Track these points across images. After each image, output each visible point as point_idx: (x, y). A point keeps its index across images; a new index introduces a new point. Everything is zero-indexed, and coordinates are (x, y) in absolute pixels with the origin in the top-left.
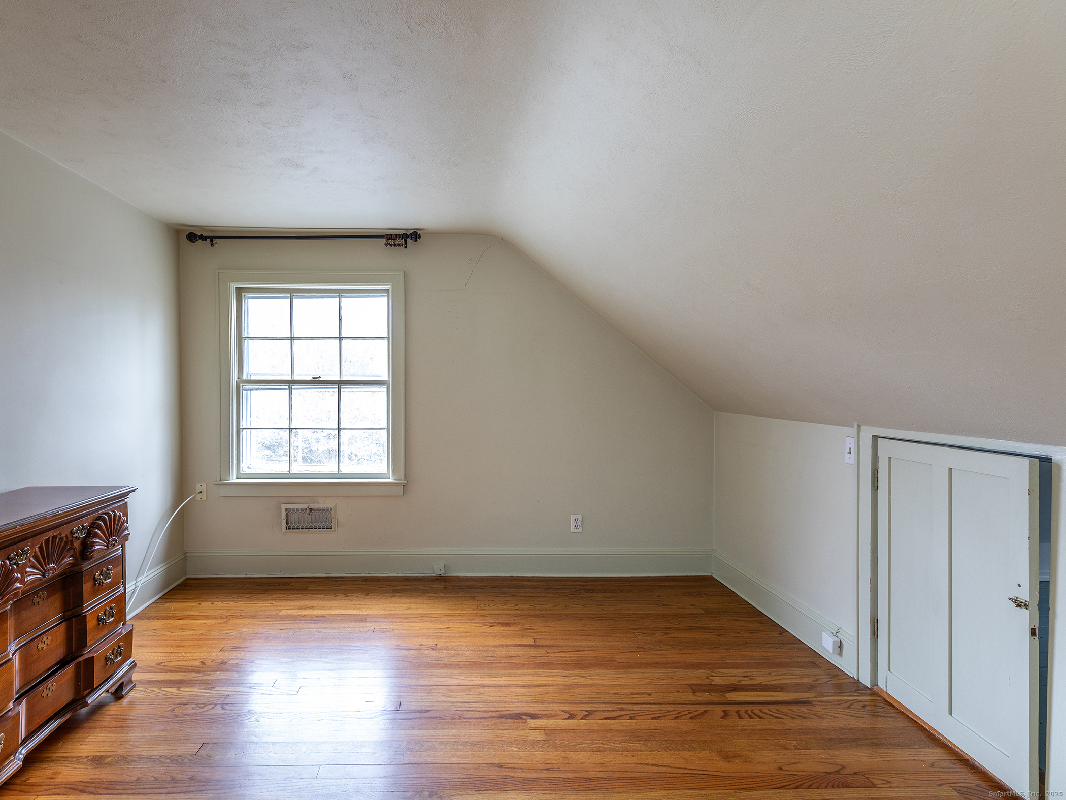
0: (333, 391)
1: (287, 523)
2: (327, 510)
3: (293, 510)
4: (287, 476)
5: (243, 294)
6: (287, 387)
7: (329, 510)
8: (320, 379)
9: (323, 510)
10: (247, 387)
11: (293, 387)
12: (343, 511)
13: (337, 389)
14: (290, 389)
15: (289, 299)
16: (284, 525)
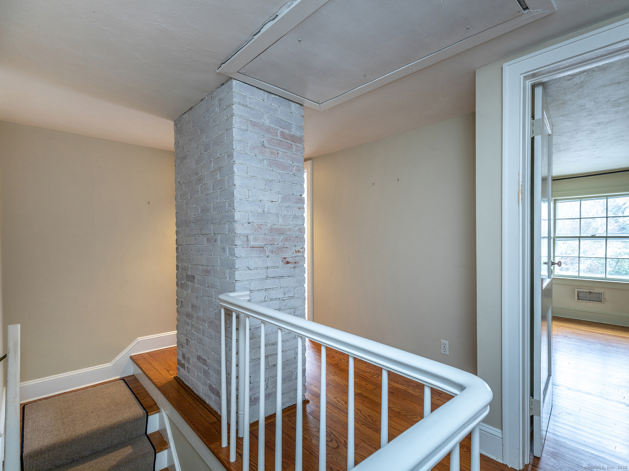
0: (603, 241)
1: (578, 297)
2: (600, 293)
3: (581, 292)
4: (577, 277)
5: (557, 201)
6: (578, 239)
7: (600, 294)
8: (595, 236)
9: (597, 293)
10: (557, 239)
11: (581, 239)
12: (608, 295)
13: (605, 240)
14: (579, 240)
15: (580, 201)
16: (576, 297)
